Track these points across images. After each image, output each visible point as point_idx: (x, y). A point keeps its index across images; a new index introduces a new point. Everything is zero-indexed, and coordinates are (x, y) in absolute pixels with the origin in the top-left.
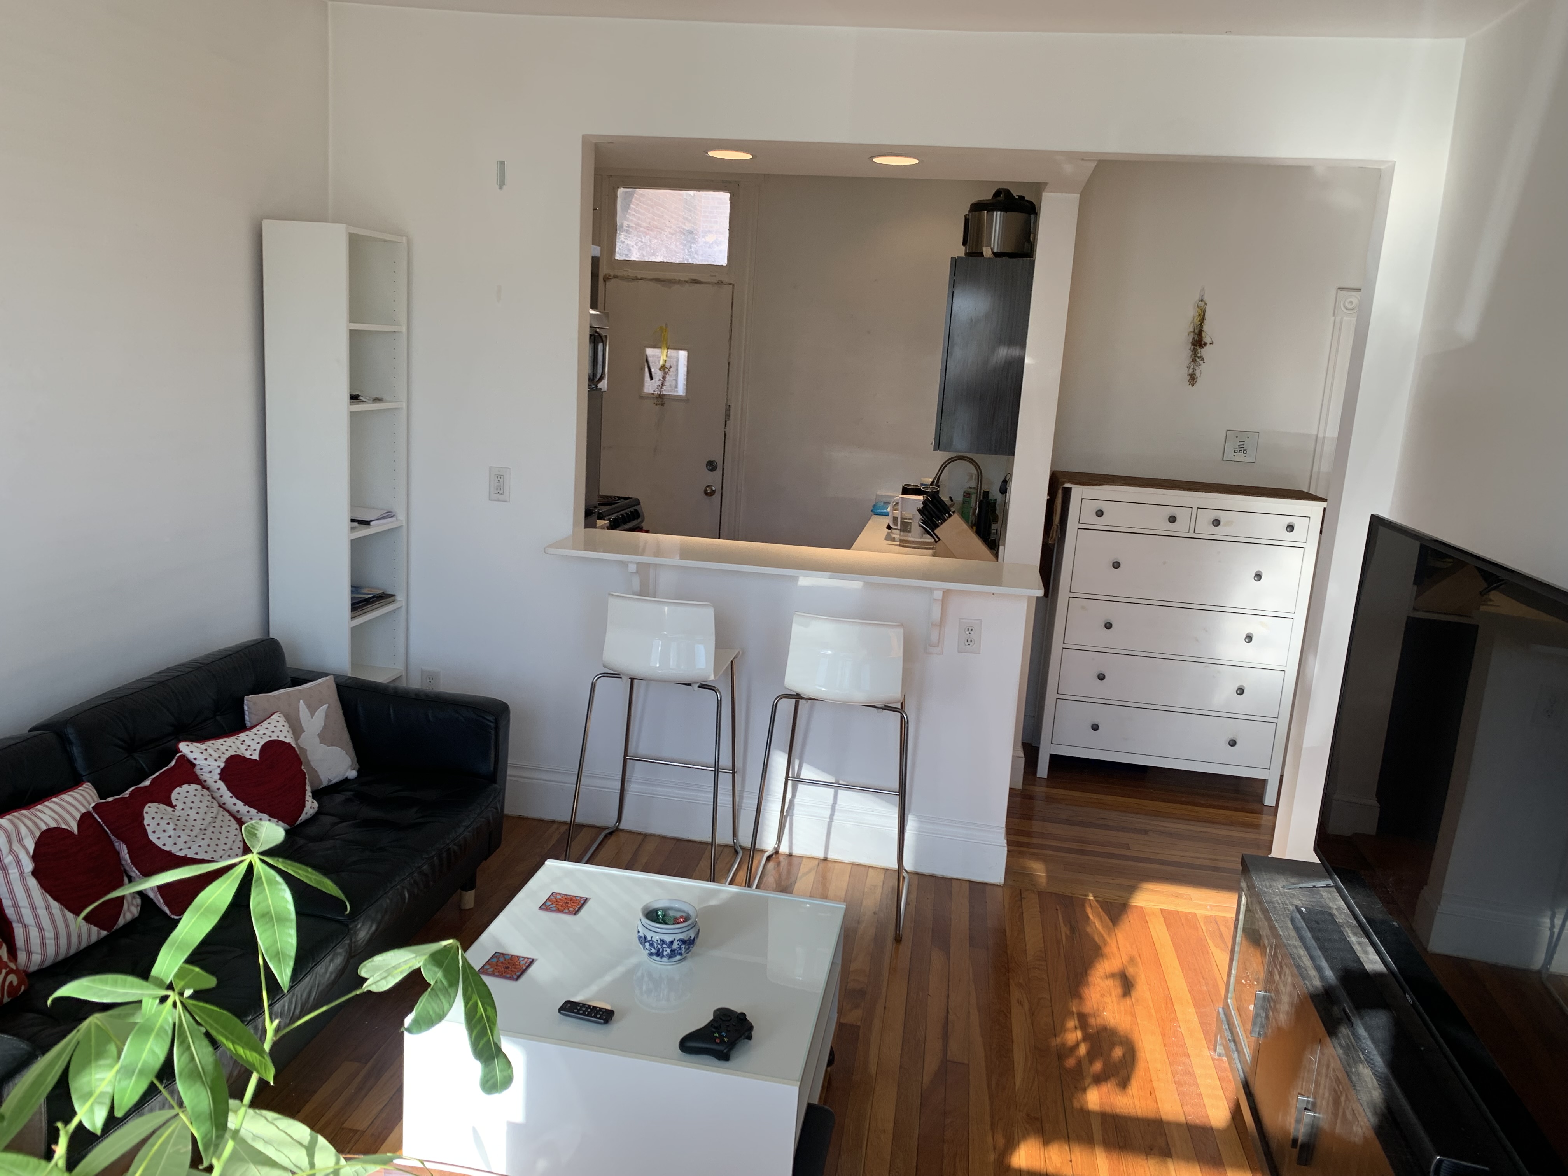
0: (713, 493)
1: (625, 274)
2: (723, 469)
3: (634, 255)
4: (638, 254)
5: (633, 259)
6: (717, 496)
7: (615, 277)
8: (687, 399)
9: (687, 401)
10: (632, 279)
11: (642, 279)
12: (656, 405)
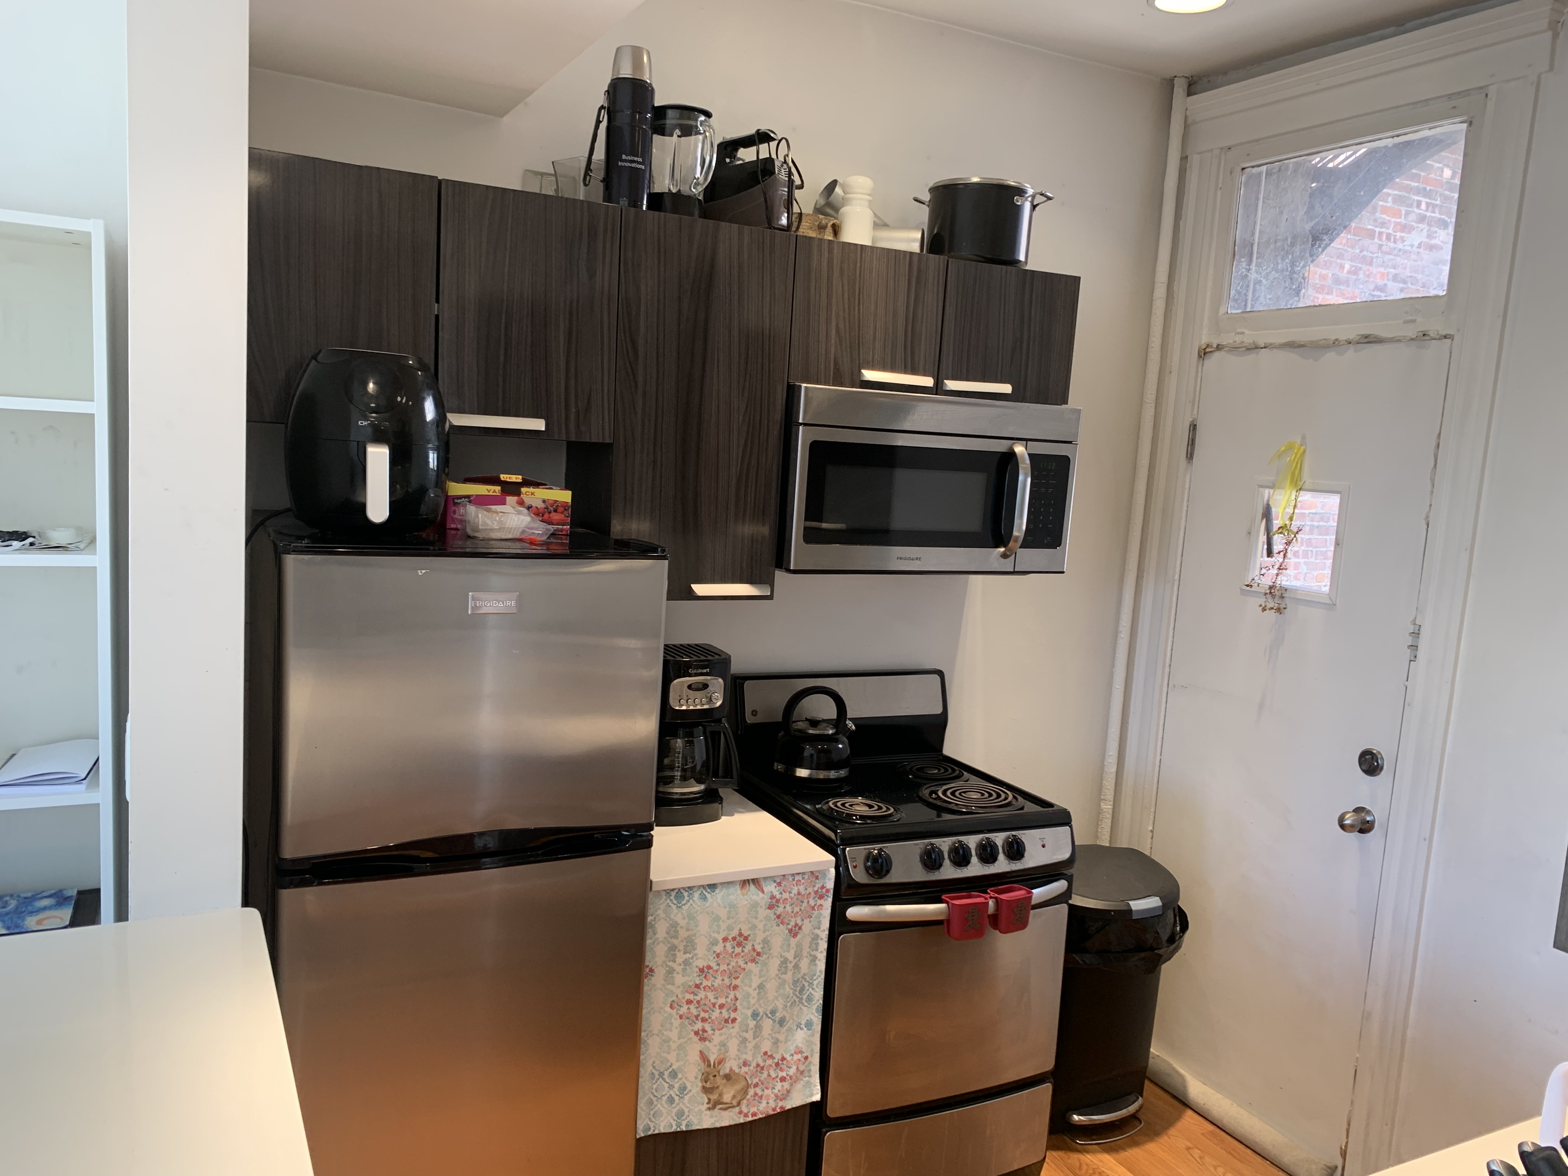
1: (1239, 339)
2: (1395, 773)
7: (1219, 348)
8: (1328, 601)
9: (1331, 606)
10: (1248, 349)
11: (1265, 348)
12: (1264, 610)
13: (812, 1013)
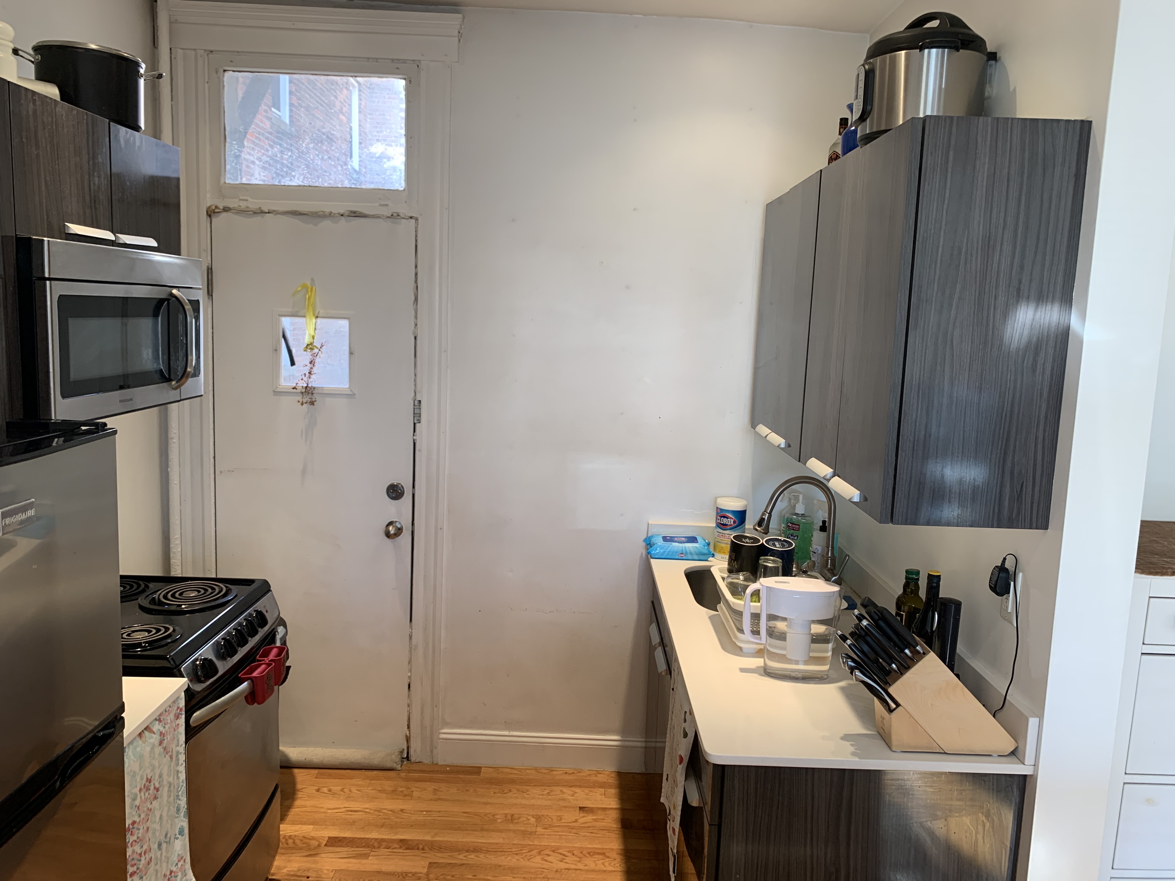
0: (399, 531)
1: (243, 205)
2: (413, 495)
3: (257, 175)
4: (262, 174)
5: (254, 182)
6: (406, 536)
7: (226, 209)
8: (350, 393)
9: (351, 396)
10: (255, 213)
11: (269, 213)
12: (302, 404)
13: (182, 821)
